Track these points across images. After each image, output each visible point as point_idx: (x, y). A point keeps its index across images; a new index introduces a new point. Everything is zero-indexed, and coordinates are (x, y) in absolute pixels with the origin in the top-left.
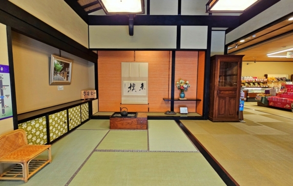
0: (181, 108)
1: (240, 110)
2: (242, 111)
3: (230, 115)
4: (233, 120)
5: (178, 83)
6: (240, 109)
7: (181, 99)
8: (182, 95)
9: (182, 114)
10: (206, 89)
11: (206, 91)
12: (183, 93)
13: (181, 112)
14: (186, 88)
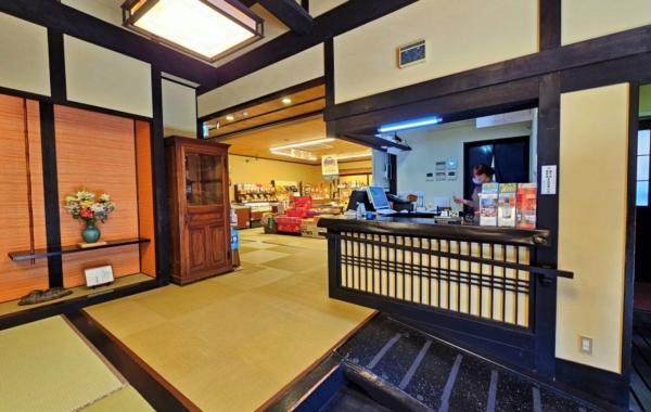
0: (89, 273)
1: (233, 248)
2: (236, 250)
3: (215, 261)
4: (223, 270)
5: (69, 199)
6: (233, 246)
7: (84, 245)
8: (91, 234)
9: (94, 287)
10: (159, 213)
11: (160, 218)
12: (95, 228)
13: (89, 284)
14: (101, 214)
